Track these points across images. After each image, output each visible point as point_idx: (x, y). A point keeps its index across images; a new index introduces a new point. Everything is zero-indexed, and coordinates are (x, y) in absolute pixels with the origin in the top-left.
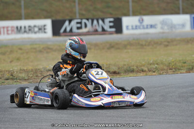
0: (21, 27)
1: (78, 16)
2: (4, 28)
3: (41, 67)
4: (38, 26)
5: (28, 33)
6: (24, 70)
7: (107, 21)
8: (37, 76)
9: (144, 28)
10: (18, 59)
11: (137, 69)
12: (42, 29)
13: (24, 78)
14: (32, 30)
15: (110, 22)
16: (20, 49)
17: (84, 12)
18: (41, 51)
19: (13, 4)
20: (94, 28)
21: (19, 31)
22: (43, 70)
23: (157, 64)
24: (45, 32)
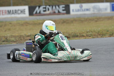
0: (10, 11)
1: (44, 4)
3: (23, 34)
4: (20, 10)
5: (14, 14)
6: (13, 36)
7: (61, 6)
8: (21, 39)
9: (83, 11)
10: (9, 30)
11: (80, 35)
12: (23, 12)
13: (14, 40)
14: (17, 12)
15: (63, 7)
16: (11, 23)
17: (47, 2)
18: (22, 25)
20: (53, 10)
21: (9, 13)
22: (24, 36)
23: (92, 32)
24: (25, 14)
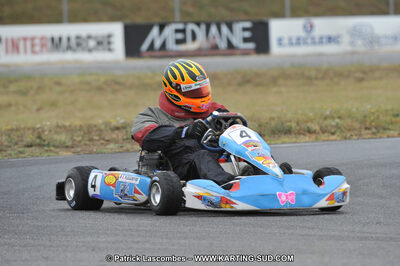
0: (60, 39)
1: (177, 16)
2: (25, 39)
3: (100, 121)
4: (95, 38)
5: (74, 51)
6: (65, 127)
7: (238, 27)
8: (91, 140)
9: (314, 43)
10: (54, 105)
11: (298, 128)
12: (104, 43)
13: (65, 143)
14: (84, 44)
15: (245, 29)
16: (59, 84)
17: (191, 9)
18: (100, 89)
20: (211, 40)
21: (57, 46)
22: (103, 127)
23: (339, 118)
24: (110, 50)
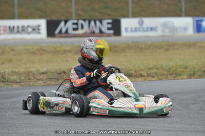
0: (14, 27)
1: (74, 16)
3: (34, 70)
4: (32, 27)
5: (21, 33)
6: (16, 72)
7: (105, 22)
8: (29, 79)
9: (144, 31)
10: (10, 61)
11: (136, 74)
12: (36, 29)
14: (26, 30)
15: (108, 23)
16: (13, 50)
17: (81, 13)
18: (34, 53)
19: (6, 2)
20: (91, 29)
21: (12, 31)
22: (35, 72)
23: (157, 69)
24: (39, 33)
